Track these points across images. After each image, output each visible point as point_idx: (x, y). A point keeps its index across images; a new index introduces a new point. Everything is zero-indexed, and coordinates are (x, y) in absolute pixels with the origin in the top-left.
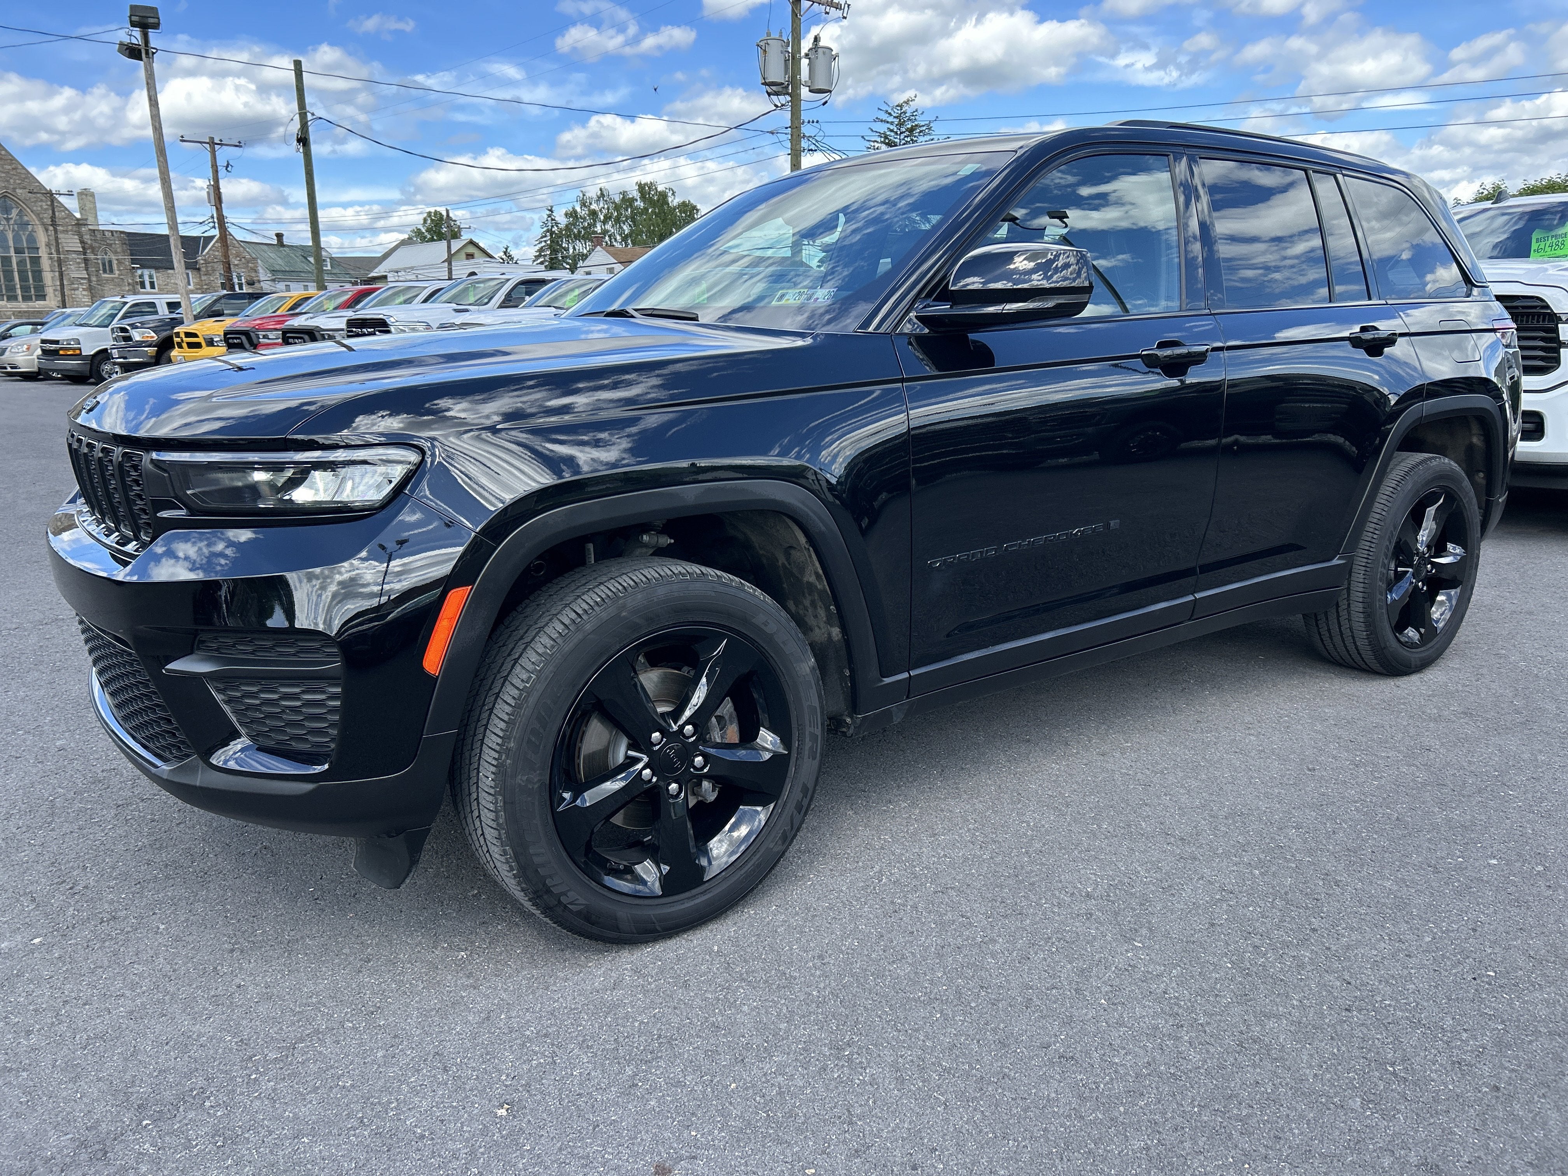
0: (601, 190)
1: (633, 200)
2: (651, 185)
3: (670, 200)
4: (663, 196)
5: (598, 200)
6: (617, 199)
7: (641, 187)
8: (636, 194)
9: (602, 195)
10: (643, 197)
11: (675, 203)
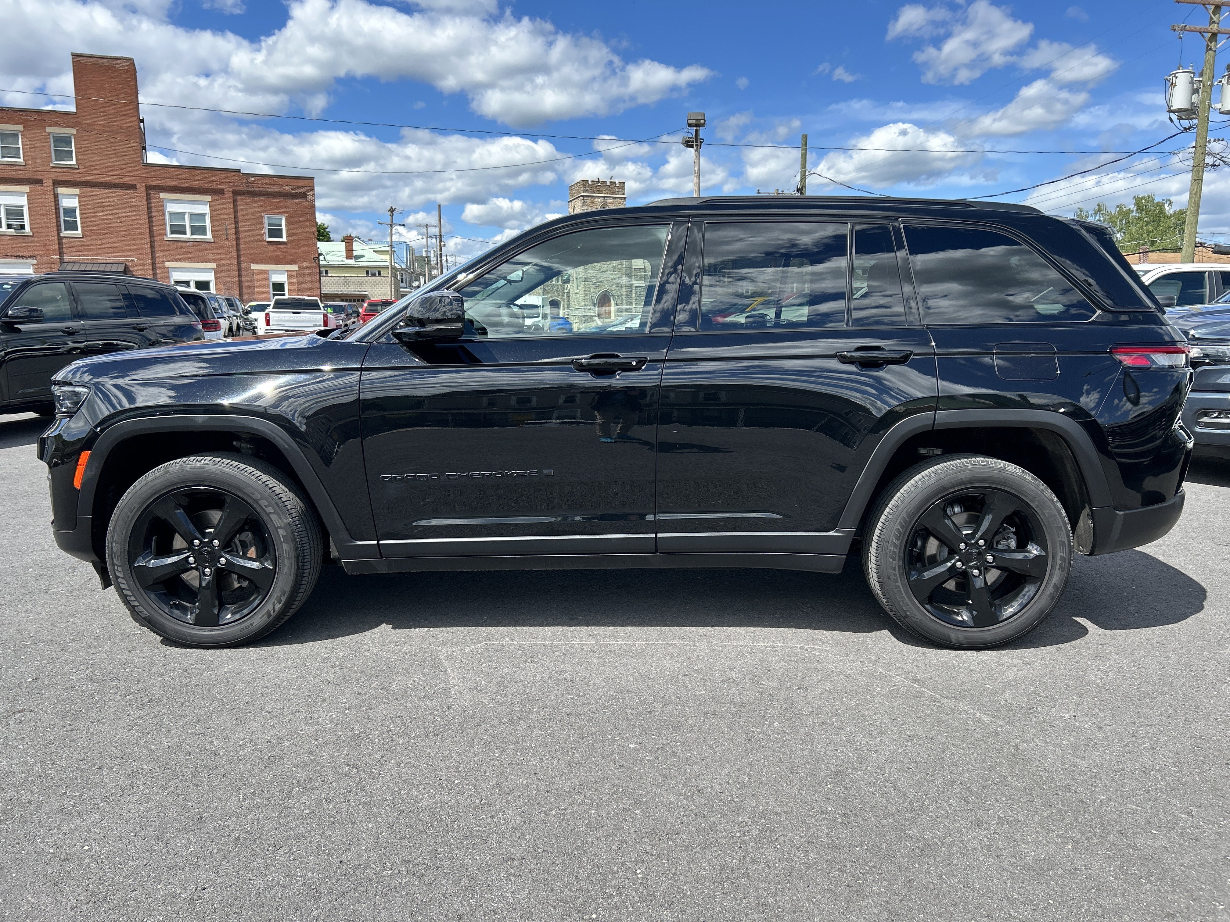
0: (1099, 205)
1: (1130, 211)
2: (1150, 198)
3: (1167, 208)
4: (1160, 206)
5: (1095, 214)
6: (1113, 211)
7: (1138, 201)
8: (1132, 207)
9: (1099, 210)
10: (1140, 208)
11: (1172, 212)
